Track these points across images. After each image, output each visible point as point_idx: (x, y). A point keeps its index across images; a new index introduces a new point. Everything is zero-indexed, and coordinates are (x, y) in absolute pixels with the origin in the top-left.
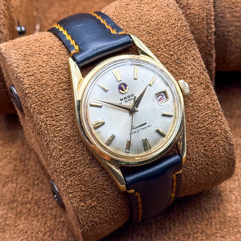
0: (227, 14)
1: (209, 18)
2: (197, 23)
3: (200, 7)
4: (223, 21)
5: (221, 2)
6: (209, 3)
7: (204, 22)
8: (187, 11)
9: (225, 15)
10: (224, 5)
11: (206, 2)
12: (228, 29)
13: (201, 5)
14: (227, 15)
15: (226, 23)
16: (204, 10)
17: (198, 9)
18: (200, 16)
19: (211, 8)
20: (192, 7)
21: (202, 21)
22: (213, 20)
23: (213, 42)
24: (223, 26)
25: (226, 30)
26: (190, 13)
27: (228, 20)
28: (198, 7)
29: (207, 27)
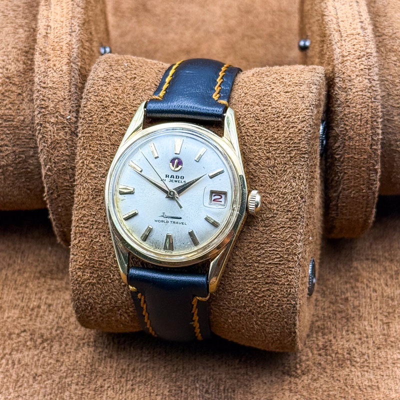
0: (395, 116)
1: (376, 120)
2: (358, 126)
3: (363, 105)
4: (390, 125)
5: (387, 100)
6: (376, 99)
7: (368, 126)
8: (345, 110)
9: (393, 117)
10: (391, 104)
11: (371, 99)
12: (396, 136)
13: (365, 102)
14: (396, 118)
15: (394, 128)
16: (368, 110)
17: (360, 107)
18: (363, 117)
19: (378, 106)
20: (352, 105)
21: (365, 124)
22: (379, 123)
23: (379, 152)
24: (390, 132)
25: (393, 138)
26: (349, 113)
27: (397, 124)
28: (360, 105)
29: (372, 133)
